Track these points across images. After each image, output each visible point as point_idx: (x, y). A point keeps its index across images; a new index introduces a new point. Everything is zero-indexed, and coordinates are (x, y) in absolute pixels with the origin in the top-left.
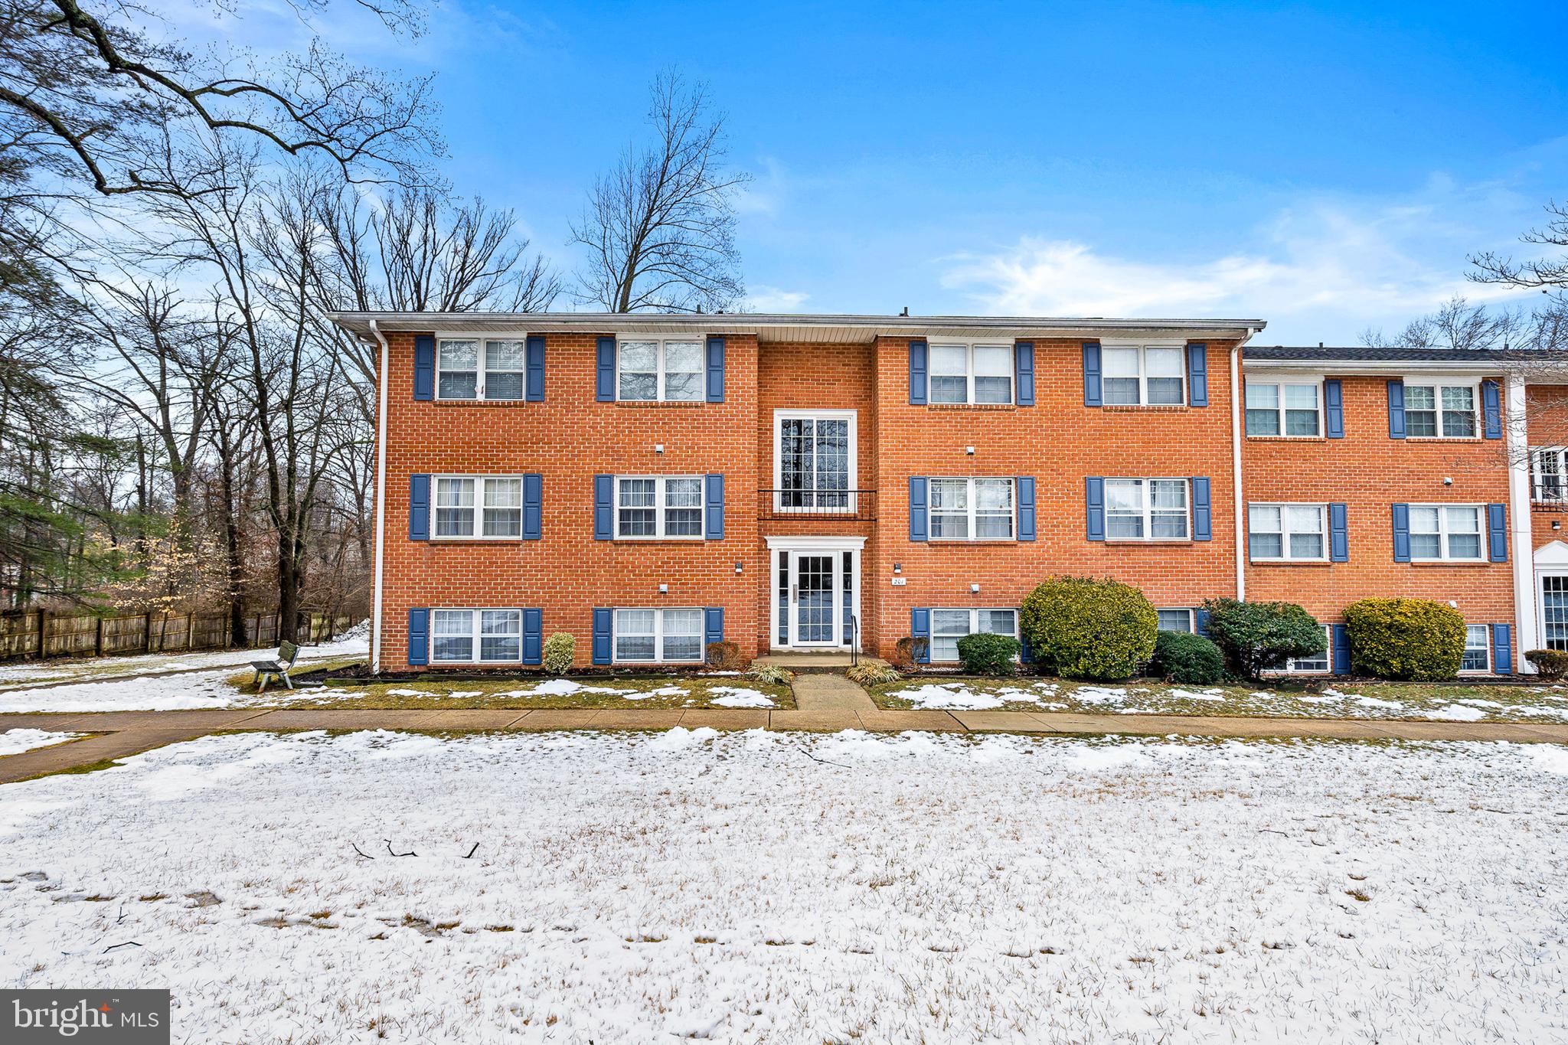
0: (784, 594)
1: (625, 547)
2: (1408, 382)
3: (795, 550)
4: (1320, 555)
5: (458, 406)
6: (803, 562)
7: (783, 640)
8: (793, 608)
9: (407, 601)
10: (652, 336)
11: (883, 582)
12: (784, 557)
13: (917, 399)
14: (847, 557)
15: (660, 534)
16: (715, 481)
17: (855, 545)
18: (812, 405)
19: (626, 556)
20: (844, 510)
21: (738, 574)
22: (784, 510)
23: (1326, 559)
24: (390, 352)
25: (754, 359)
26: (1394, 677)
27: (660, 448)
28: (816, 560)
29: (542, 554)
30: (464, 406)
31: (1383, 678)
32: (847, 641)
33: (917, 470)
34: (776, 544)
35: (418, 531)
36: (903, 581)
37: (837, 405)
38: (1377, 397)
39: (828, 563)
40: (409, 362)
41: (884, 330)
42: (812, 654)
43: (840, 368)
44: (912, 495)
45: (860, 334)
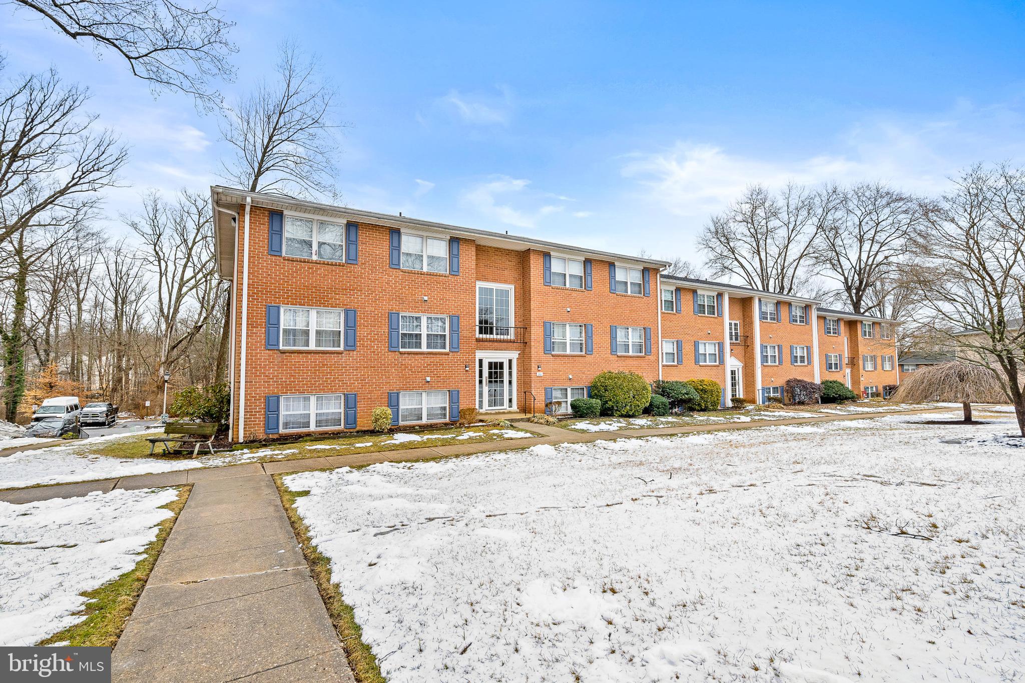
0: (481, 382)
1: (406, 355)
2: (699, 292)
3: (486, 358)
4: (673, 362)
5: (301, 261)
6: (490, 364)
7: (481, 407)
8: (486, 389)
9: (263, 391)
10: (420, 233)
11: (533, 375)
12: (481, 361)
13: (547, 283)
14: (510, 361)
15: (424, 348)
16: (455, 319)
17: (514, 355)
18: (495, 280)
19: (408, 360)
20: (509, 337)
21: (467, 371)
22: (481, 336)
23: (676, 363)
24: (250, 220)
25: (474, 253)
26: (702, 410)
27: (426, 298)
28: (496, 363)
29: (356, 359)
30: (305, 262)
31: (698, 411)
32: (510, 406)
33: (547, 318)
34: (479, 355)
35: (271, 344)
36: (541, 374)
37: (505, 282)
38: (689, 296)
39: (501, 364)
40: (264, 229)
41: (533, 246)
42: (496, 414)
43: (508, 263)
44: (545, 331)
45: (522, 247)
